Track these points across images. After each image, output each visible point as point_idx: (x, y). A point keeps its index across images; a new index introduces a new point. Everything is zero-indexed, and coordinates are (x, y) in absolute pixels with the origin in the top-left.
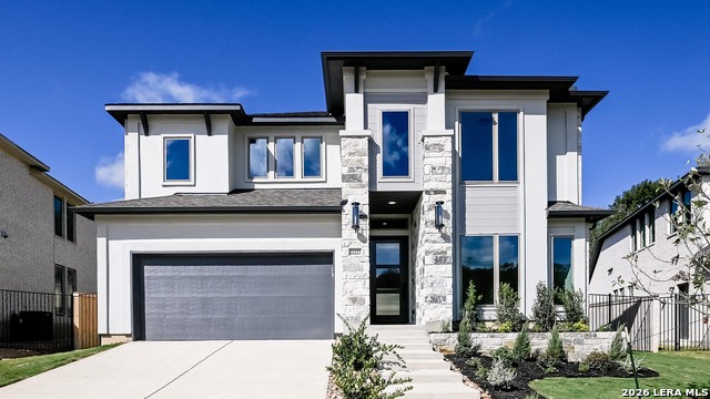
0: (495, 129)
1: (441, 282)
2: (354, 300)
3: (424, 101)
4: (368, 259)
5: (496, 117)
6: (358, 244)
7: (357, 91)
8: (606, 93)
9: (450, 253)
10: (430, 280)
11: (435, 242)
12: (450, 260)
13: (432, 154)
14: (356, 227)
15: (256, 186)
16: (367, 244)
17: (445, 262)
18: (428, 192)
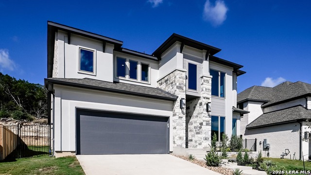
0: (219, 77)
1: (208, 132)
2: (180, 138)
3: (202, 62)
4: (185, 122)
5: (219, 73)
6: (182, 115)
7: (181, 52)
8: (245, 72)
9: (210, 122)
10: (205, 131)
11: (206, 117)
12: (210, 124)
13: (206, 84)
14: (181, 108)
15: (120, 81)
16: (185, 115)
17: (209, 125)
18: (204, 98)
